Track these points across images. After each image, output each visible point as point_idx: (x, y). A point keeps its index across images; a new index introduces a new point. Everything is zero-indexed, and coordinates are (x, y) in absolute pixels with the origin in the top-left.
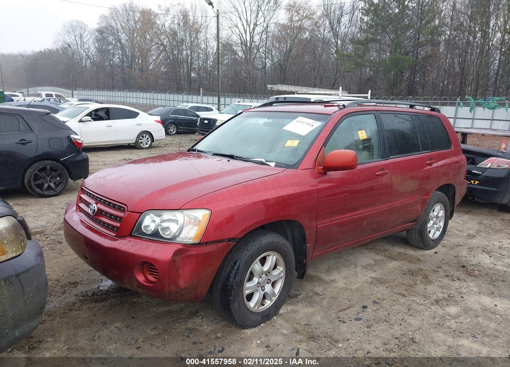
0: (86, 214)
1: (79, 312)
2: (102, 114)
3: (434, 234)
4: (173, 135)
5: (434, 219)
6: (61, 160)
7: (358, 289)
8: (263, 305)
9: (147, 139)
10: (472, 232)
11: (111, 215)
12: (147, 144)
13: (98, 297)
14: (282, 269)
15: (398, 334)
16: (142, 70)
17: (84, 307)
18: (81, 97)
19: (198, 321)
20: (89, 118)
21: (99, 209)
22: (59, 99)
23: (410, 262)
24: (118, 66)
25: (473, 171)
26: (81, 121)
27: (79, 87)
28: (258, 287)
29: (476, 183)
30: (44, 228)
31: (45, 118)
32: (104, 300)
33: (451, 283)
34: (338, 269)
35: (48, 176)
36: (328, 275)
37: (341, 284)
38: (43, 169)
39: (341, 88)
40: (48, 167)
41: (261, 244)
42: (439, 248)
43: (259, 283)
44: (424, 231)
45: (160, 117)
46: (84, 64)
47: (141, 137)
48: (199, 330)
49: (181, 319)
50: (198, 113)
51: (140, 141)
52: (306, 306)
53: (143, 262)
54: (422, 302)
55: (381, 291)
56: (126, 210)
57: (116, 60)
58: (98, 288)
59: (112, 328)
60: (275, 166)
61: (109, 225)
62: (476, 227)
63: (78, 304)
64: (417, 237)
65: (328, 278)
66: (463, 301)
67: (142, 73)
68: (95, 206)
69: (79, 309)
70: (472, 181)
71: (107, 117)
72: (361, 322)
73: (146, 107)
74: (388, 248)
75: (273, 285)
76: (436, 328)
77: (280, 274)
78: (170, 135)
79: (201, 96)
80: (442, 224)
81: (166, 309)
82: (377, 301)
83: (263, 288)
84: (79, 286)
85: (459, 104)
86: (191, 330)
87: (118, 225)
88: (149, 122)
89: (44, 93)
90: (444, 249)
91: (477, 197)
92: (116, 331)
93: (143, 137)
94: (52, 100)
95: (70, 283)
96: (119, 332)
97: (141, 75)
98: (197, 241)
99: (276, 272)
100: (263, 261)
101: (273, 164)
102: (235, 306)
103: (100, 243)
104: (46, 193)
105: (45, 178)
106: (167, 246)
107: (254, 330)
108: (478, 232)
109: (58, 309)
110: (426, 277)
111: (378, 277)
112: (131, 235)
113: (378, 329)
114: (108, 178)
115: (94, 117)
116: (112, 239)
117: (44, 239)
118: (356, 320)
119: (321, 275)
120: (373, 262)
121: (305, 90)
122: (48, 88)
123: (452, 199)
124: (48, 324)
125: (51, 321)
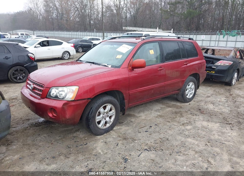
0: (30, 89)
1: (29, 131)
2: (45, 43)
3: (189, 96)
4: (81, 52)
5: (189, 89)
6: (25, 66)
7: (150, 120)
8: (106, 126)
9: (67, 55)
10: (209, 95)
11: (39, 89)
12: (67, 57)
13: (38, 125)
14: (114, 111)
15: (162, 137)
16: (67, 20)
17: (31, 129)
18: (38, 35)
19: (78, 133)
20: (39, 45)
21: (34, 87)
22: (27, 36)
23: (177, 108)
24: (55, 19)
25: (212, 67)
26: (35, 47)
27: (37, 30)
28: (103, 118)
29: (213, 73)
30: (17, 97)
31: (16, 46)
32: (40, 126)
33: (192, 117)
34: (143, 111)
35: (19, 73)
36: (139, 114)
37: (143, 118)
38: (17, 70)
39: (158, 28)
40: (19, 69)
41: (103, 101)
42: (192, 102)
43: (103, 117)
44: (184, 94)
45: (73, 44)
46: (39, 18)
47: (64, 54)
48: (78, 137)
49: (71, 133)
50: (92, 41)
51: (64, 56)
52: (126, 127)
53: (51, 108)
54: (177, 124)
55: (160, 120)
56: (44, 87)
57: (54, 15)
58: (38, 121)
59: (42, 136)
60: (111, 67)
61: (38, 93)
62: (212, 93)
63: (29, 128)
64: (181, 97)
65: (138, 115)
66: (195, 123)
67: (67, 22)
68: (32, 86)
69: (29, 129)
70: (212, 72)
71: (48, 45)
72: (148, 132)
73: (69, 39)
74: (168, 102)
75: (110, 117)
76: (179, 134)
77: (113, 113)
78: (79, 52)
79: (95, 32)
80: (193, 91)
81: (66, 129)
82: (157, 124)
83: (105, 119)
84: (30, 120)
85: (218, 34)
86: (74, 137)
87: (41, 93)
88: (68, 47)
89: (20, 33)
90: (194, 102)
91: (214, 79)
92: (44, 138)
93: (65, 54)
94: (24, 37)
95: (26, 119)
96: (45, 138)
97: (67, 23)
98: (73, 99)
99: (111, 112)
100: (105, 108)
101: (110, 66)
102: (92, 126)
103: (34, 101)
104: (19, 81)
105: (17, 74)
106: (60, 102)
107: (101, 136)
108: (212, 95)
109: (20, 130)
110: (181, 114)
111: (160, 114)
112: (46, 98)
113: (154, 135)
114: (39, 74)
115: (41, 45)
116: (39, 99)
117: (16, 101)
118: (145, 132)
119: (135, 114)
120: (160, 108)
121: (141, 29)
122: (22, 30)
123: (198, 80)
124: (16, 136)
125: (17, 134)
